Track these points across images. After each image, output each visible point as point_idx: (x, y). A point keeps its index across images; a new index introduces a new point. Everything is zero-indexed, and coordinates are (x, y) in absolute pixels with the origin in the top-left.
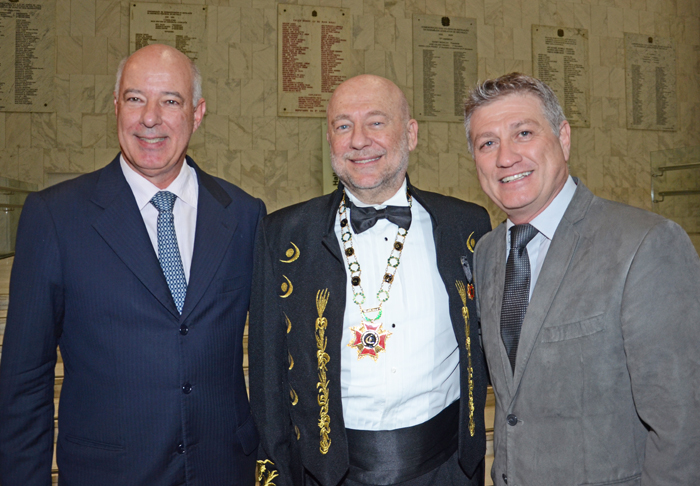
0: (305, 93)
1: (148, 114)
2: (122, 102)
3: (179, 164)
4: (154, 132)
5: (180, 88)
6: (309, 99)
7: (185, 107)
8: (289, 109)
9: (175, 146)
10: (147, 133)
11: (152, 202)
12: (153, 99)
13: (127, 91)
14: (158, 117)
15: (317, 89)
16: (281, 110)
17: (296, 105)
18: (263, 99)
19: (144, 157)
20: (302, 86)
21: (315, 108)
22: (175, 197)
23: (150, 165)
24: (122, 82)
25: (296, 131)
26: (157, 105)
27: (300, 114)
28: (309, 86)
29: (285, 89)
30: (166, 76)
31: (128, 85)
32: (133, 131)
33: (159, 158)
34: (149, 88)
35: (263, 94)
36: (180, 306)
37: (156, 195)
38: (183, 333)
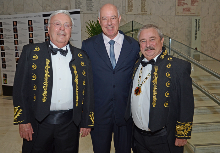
0: (185, 6)
1: (109, 22)
2: (102, 20)
3: (117, 33)
4: (111, 26)
5: (115, 14)
6: (186, 9)
7: (117, 19)
8: (179, 13)
9: (116, 28)
10: (109, 27)
11: (109, 43)
12: (109, 18)
13: (103, 17)
14: (111, 22)
15: (189, 5)
16: (177, 13)
17: (182, 11)
18: (171, 9)
19: (109, 33)
20: (184, 4)
21: (188, 12)
22: (115, 42)
23: (111, 34)
24: (101, 15)
25: (181, 21)
26: (111, 20)
27: (183, 14)
28: (186, 4)
29: (178, 5)
30: (111, 12)
31: (102, 16)
32: (106, 27)
33: (113, 33)
34: (108, 16)
35: (171, 7)
36: (114, 67)
37: (110, 41)
38: (114, 73)
